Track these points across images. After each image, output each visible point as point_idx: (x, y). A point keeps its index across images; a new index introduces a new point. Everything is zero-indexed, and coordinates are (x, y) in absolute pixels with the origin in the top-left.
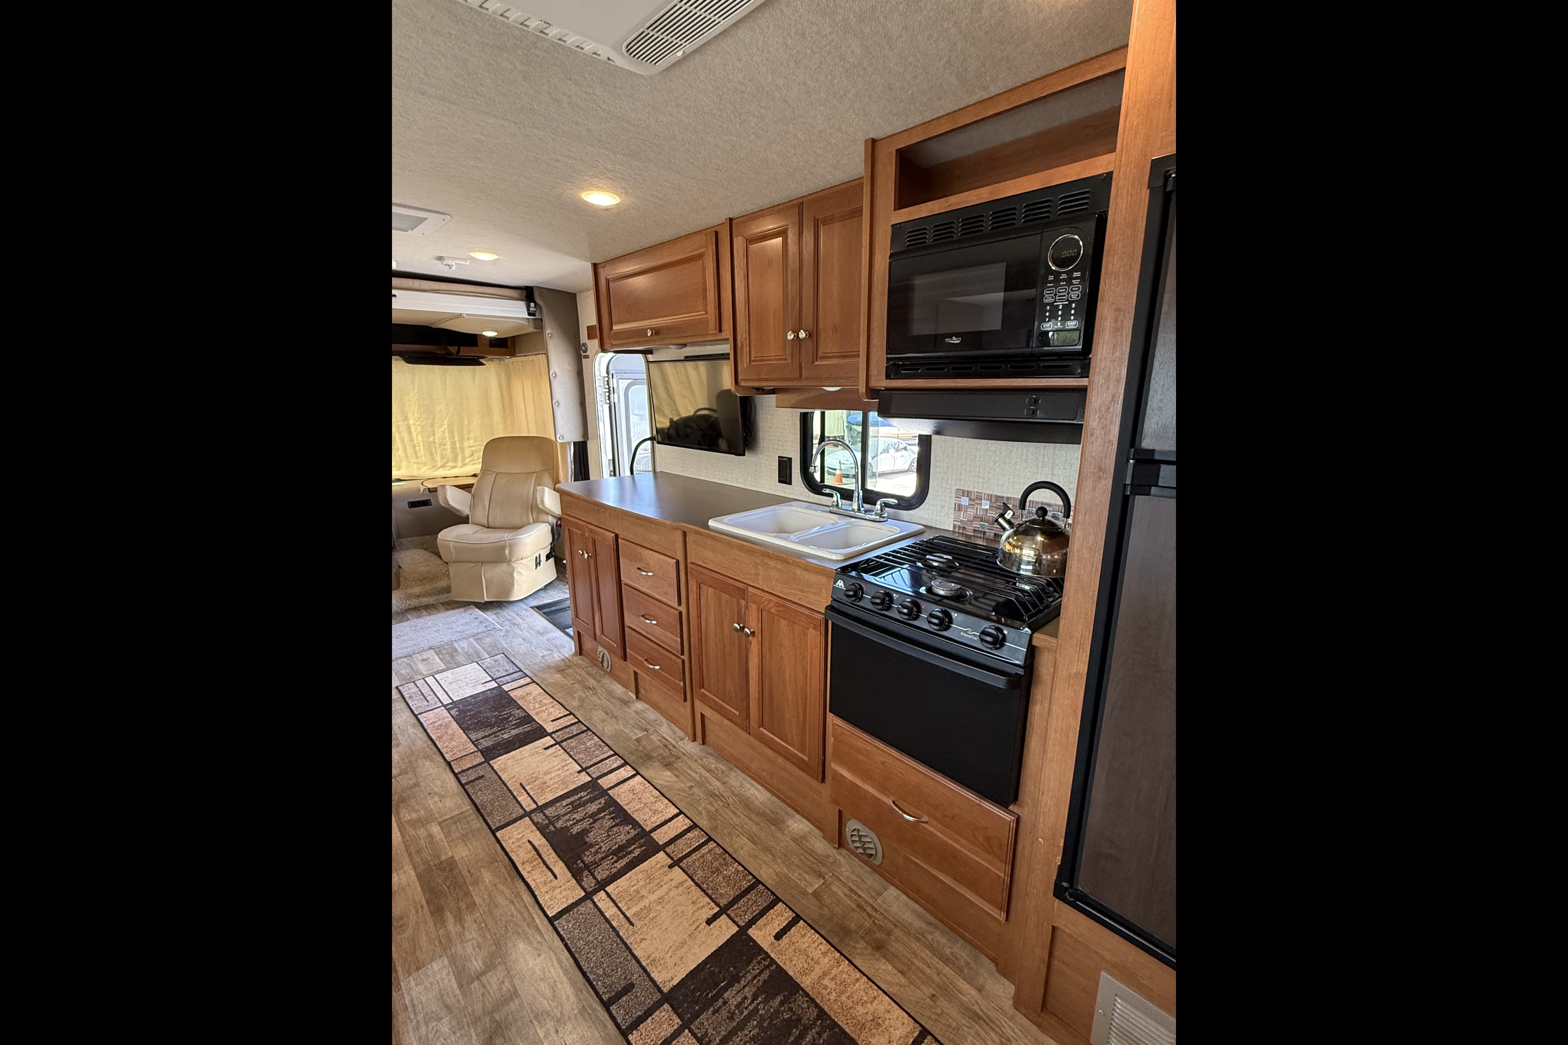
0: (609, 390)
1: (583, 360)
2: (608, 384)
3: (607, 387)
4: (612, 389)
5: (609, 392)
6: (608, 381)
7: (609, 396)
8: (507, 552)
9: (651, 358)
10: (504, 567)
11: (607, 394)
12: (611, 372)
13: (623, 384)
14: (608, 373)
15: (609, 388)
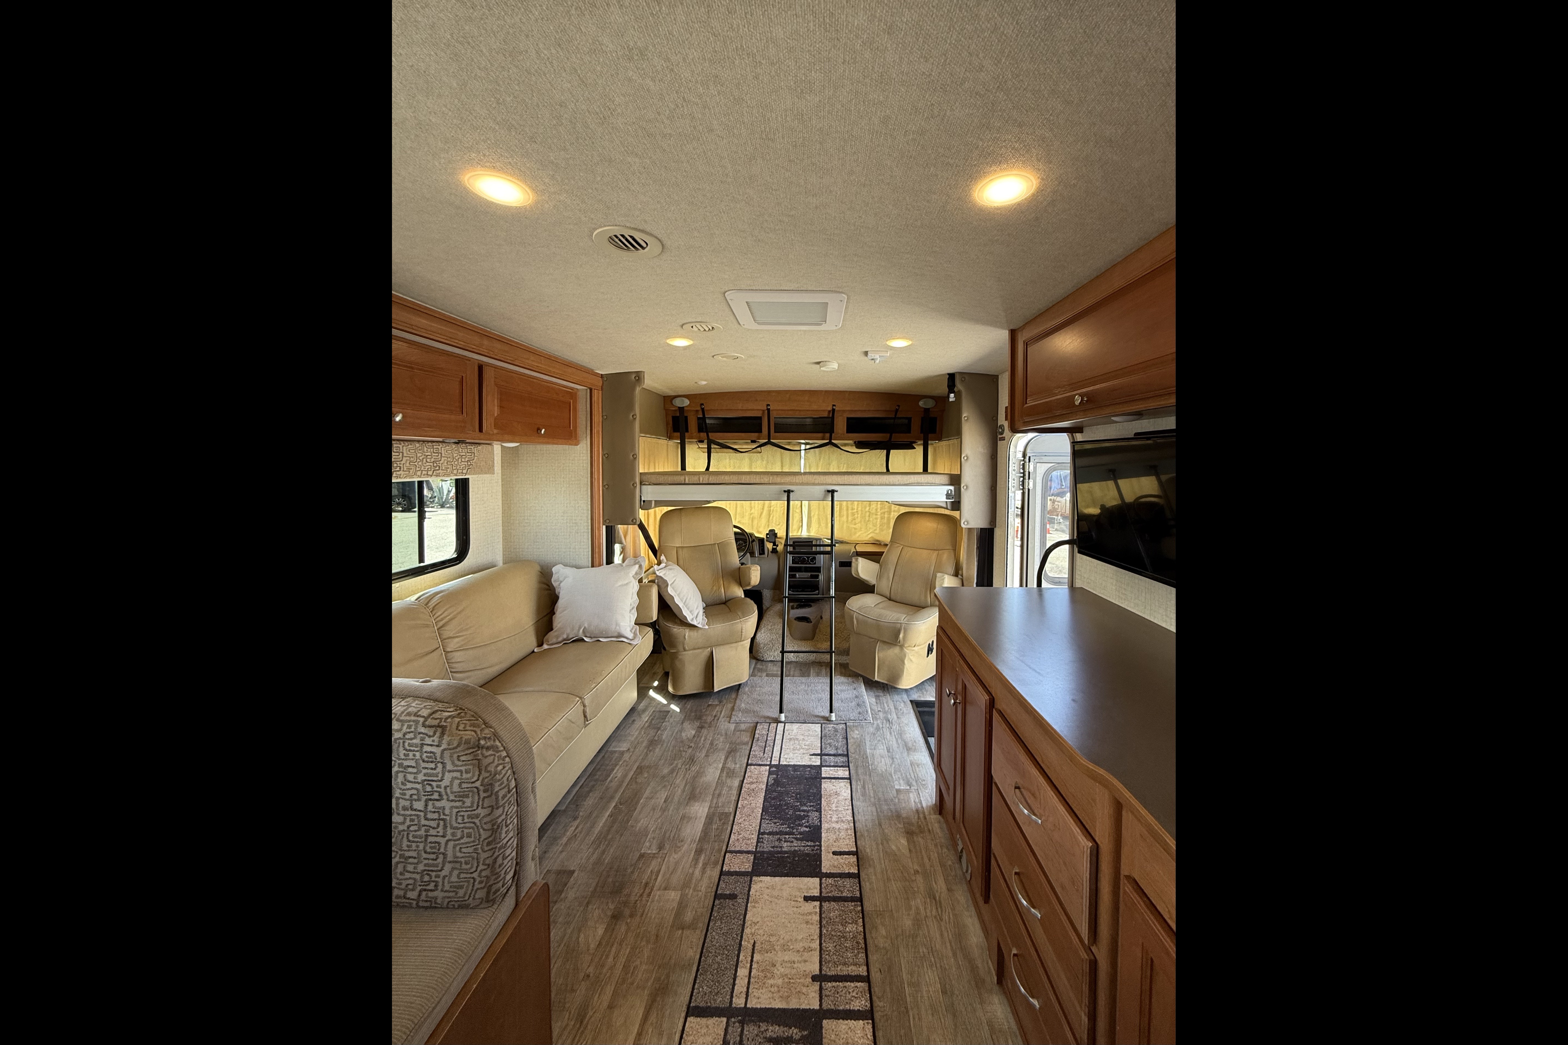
0: (1024, 475)
1: (999, 442)
2: (1024, 469)
3: (1022, 471)
4: (1027, 474)
5: (1023, 477)
6: (1024, 465)
7: (1023, 482)
8: (901, 636)
9: (1079, 437)
10: (896, 650)
11: (1022, 479)
12: (1028, 455)
13: (1042, 469)
14: (1024, 456)
15: (1024, 473)
